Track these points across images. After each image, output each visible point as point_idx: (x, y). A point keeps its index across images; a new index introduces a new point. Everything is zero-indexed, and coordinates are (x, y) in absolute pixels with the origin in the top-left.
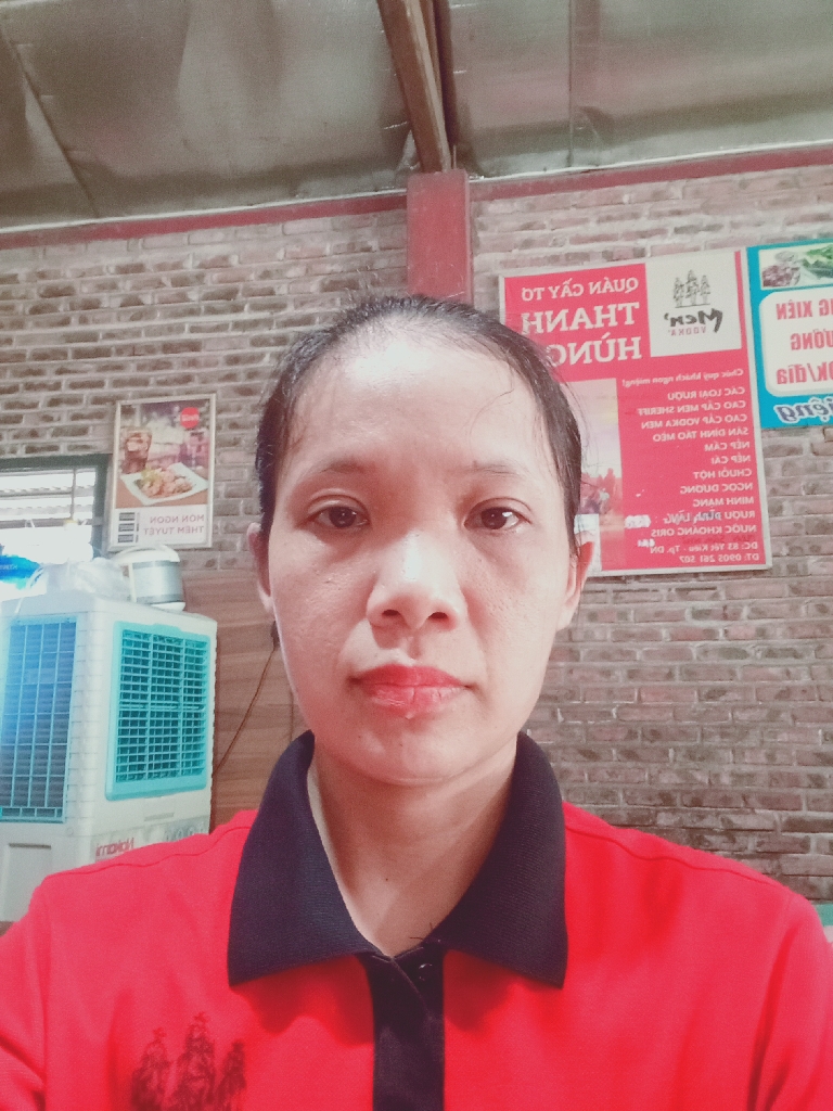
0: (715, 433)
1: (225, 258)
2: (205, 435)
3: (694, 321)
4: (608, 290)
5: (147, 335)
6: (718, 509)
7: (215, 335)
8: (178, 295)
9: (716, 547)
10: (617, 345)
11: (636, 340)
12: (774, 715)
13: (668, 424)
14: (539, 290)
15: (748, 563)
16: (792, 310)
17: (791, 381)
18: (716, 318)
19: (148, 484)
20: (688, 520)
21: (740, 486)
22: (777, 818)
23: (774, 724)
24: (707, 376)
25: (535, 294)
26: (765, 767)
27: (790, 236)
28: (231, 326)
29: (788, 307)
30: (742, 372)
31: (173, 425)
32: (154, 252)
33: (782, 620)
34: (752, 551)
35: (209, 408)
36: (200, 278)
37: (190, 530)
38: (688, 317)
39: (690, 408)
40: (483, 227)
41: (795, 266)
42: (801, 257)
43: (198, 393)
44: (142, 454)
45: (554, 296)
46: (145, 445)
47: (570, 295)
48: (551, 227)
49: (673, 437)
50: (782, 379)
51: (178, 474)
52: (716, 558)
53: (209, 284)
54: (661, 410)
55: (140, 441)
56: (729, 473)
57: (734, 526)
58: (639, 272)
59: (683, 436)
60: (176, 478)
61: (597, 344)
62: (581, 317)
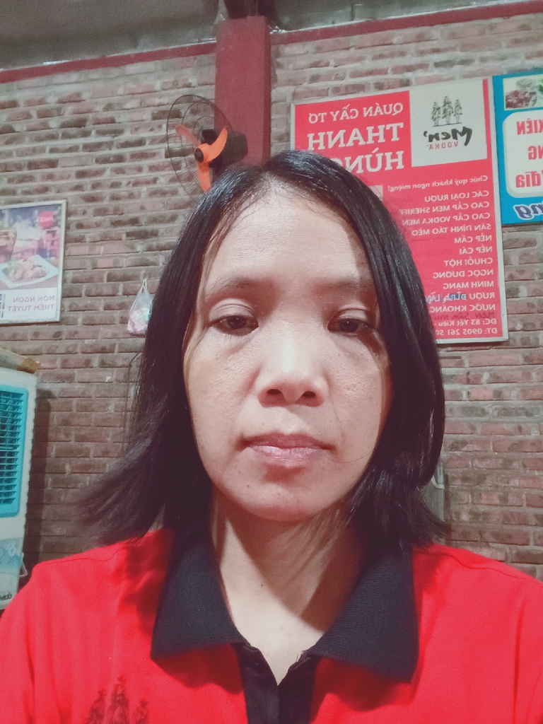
0: (463, 228)
1: (78, 94)
2: (58, 233)
3: (448, 137)
4: (378, 113)
5: (18, 156)
6: (464, 291)
7: (68, 154)
8: (42, 124)
9: (461, 323)
10: (384, 159)
11: (400, 153)
12: (507, 464)
13: (425, 220)
14: (323, 114)
15: (487, 336)
16: (530, 127)
17: (528, 185)
18: (465, 135)
19: (13, 271)
20: (439, 300)
21: (483, 273)
22: (508, 551)
23: (508, 472)
24: (458, 182)
25: (320, 118)
26: (499, 507)
27: (530, 68)
28: (81, 149)
29: (527, 125)
30: (487, 179)
31: (34, 225)
32: (24, 92)
33: (515, 384)
34: (491, 326)
35: (61, 210)
36: (59, 110)
37: (43, 307)
38: (443, 134)
39: (443, 209)
40: (280, 66)
41: (531, 91)
42: (538, 84)
43: (53, 199)
44: (9, 248)
45: (335, 119)
46: (12, 241)
47: (348, 118)
48: (335, 64)
49: (428, 230)
50: (521, 184)
51: (36, 263)
52: (461, 331)
53: (66, 115)
54: (419, 211)
55: (8, 238)
56: (474, 262)
57: (477, 306)
58: (404, 98)
59: (436, 231)
60: (34, 267)
61: (368, 157)
62: (356, 136)
